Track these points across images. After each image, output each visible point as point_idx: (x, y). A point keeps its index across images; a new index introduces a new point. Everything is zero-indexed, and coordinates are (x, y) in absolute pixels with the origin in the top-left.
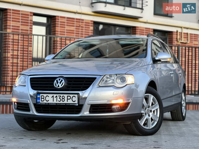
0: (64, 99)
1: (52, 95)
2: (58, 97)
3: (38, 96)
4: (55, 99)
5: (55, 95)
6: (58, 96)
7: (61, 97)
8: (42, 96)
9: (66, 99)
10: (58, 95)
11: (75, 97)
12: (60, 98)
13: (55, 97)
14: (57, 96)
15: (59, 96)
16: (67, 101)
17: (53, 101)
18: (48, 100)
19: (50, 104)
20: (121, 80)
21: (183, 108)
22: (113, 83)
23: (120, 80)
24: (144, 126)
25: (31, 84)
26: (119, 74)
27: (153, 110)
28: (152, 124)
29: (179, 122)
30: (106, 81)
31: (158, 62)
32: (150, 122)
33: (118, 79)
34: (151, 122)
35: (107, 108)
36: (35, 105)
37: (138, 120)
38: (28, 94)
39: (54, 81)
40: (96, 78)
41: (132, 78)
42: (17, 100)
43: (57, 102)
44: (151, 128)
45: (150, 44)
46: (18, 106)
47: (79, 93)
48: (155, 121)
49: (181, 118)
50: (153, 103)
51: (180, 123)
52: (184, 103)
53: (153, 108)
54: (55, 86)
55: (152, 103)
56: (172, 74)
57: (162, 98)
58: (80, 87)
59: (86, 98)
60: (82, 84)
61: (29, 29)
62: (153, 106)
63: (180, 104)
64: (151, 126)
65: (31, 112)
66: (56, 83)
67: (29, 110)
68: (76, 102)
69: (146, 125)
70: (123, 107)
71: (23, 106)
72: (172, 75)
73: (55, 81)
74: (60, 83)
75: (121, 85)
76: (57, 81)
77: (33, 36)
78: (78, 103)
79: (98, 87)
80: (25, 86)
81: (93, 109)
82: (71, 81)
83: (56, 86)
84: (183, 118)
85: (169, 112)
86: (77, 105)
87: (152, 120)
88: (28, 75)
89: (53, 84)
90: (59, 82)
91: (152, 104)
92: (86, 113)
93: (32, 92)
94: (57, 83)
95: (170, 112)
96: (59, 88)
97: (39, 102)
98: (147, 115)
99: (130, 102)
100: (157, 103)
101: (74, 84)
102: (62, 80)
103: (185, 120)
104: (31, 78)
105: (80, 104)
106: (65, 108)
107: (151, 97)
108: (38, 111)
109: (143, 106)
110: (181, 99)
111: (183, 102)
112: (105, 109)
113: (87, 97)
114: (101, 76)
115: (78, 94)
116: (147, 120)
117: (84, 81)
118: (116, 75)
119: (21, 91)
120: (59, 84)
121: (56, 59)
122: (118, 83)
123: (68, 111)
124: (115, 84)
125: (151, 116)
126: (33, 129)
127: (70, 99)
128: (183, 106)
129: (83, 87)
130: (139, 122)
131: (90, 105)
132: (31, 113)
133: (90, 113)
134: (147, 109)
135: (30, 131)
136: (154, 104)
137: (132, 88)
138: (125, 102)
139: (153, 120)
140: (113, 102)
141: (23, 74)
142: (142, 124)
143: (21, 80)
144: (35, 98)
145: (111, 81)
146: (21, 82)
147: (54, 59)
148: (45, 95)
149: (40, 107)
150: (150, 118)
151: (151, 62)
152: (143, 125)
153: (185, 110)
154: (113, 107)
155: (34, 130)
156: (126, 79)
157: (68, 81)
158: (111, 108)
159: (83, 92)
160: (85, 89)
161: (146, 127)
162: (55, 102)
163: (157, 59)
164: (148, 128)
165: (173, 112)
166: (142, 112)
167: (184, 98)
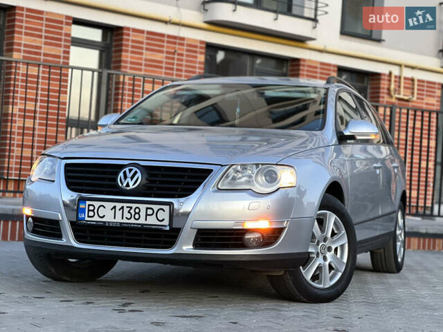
0: (138, 213)
1: (113, 204)
2: (126, 210)
3: (82, 206)
4: (119, 213)
5: (119, 205)
6: (125, 208)
7: (133, 208)
8: (89, 205)
9: (143, 214)
10: (125, 205)
11: (164, 211)
12: (129, 212)
13: (120, 210)
14: (122, 208)
15: (127, 207)
16: (146, 220)
17: (115, 218)
18: (104, 216)
19: (107, 225)
20: (268, 178)
21: (399, 244)
22: (248, 182)
23: (265, 176)
24: (313, 281)
25: (67, 178)
26: (263, 164)
27: (333, 247)
28: (331, 279)
29: (388, 275)
30: (234, 178)
31: (348, 141)
32: (326, 274)
33: (261, 175)
34: (330, 272)
35: (234, 237)
36: (72, 224)
37: (301, 267)
38: (58, 200)
39: (117, 174)
40: (211, 171)
41: (291, 173)
42: (33, 212)
43: (123, 221)
44: (327, 286)
45: (332, 99)
46: (35, 226)
47: (172, 203)
48: (338, 271)
49: (394, 266)
50: (336, 232)
51: (391, 279)
52: (401, 234)
53: (334, 242)
54: (120, 185)
55: (333, 230)
56: (379, 168)
57: (354, 222)
58: (176, 189)
59: (187, 215)
60: (179, 183)
61: (62, 55)
62: (335, 237)
63: (393, 236)
64: (328, 282)
65: (65, 240)
66: (122, 178)
67: (60, 237)
68: (166, 222)
69: (318, 279)
70: (269, 238)
71: (46, 226)
72: (378, 171)
73: (121, 174)
74: (132, 178)
75: (268, 188)
76: (125, 173)
77: (70, 70)
78: (169, 225)
79: (215, 192)
80: (54, 181)
81: (203, 239)
82: (157, 176)
83: (122, 184)
84: (398, 268)
85: (367, 252)
86: (168, 228)
87: (331, 268)
88: (60, 158)
89: (115, 180)
90: (129, 175)
91: (333, 234)
92: (185, 247)
93: (68, 196)
94: (125, 177)
95: (369, 253)
96: (128, 188)
97: (84, 219)
98: (321, 257)
99: (285, 228)
100: (344, 231)
101: (161, 182)
102: (136, 172)
103: (402, 271)
104: (67, 165)
105: (174, 226)
106: (141, 235)
107: (332, 219)
108: (78, 238)
109: (313, 236)
110: (393, 224)
111: (398, 232)
112: (229, 239)
113: (190, 213)
114: (222, 166)
115: (170, 204)
116: (319, 268)
117: (184, 176)
118: (257, 165)
119: (43, 193)
120: (129, 180)
121: (123, 124)
122: (260, 185)
123: (146, 241)
124: (253, 185)
125: (329, 260)
126: (65, 278)
127: (153, 215)
128: (399, 241)
129: (183, 190)
130: (303, 272)
131: (196, 230)
132: (63, 242)
133: (194, 249)
134: (320, 245)
135: (59, 283)
136: (336, 234)
137: (289, 196)
138: (274, 226)
139: (333, 269)
140: (248, 225)
141: (48, 156)
142: (308, 277)
143: (44, 167)
144: (73, 210)
145: (244, 179)
146: (45, 173)
147: (118, 124)
148: (97, 204)
149: (84, 231)
150: (327, 263)
151: (335, 140)
152: (311, 278)
153: (402, 249)
154: (247, 236)
155: (69, 279)
156: (279, 175)
157: (148, 174)
158: (242, 239)
159: (182, 200)
160: (187, 193)
161: (318, 283)
162: (119, 219)
163: (347, 133)
164: (321, 286)
165: (376, 253)
166: (310, 251)
167: (400, 221)
